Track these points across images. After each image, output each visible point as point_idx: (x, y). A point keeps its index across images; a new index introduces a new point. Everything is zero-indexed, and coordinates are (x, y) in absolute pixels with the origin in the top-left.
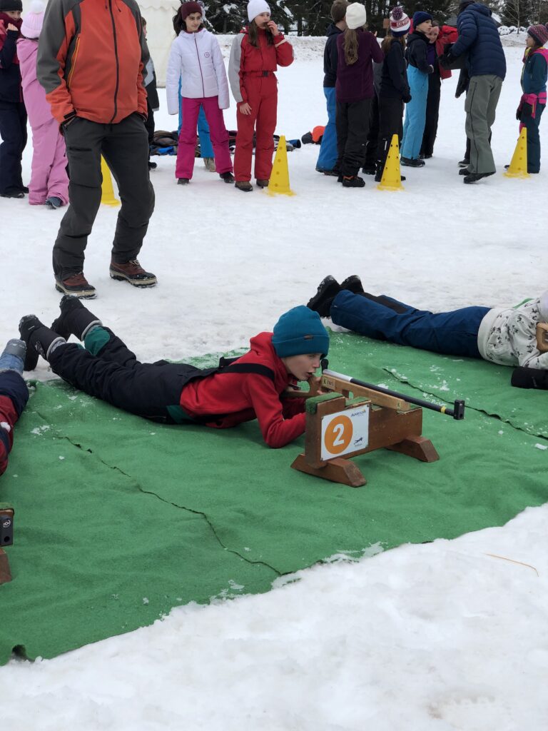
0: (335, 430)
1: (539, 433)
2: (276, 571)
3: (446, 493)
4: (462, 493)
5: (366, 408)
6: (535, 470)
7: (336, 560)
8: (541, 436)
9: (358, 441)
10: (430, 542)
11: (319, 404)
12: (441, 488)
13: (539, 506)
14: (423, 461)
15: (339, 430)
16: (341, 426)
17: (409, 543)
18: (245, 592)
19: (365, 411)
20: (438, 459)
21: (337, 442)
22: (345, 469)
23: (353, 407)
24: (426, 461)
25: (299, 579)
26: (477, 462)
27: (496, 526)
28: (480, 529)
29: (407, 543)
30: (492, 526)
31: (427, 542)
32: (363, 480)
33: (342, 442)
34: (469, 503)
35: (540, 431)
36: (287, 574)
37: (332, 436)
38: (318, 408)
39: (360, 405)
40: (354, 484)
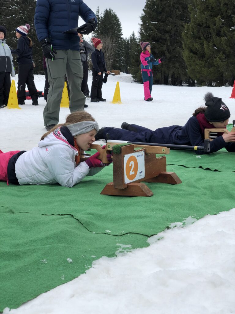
0: (130, 165)
2: (144, 235)
5: (143, 153)
7: (176, 226)
9: (140, 173)
11: (122, 147)
14: (174, 184)
15: (132, 164)
16: (132, 163)
18: (134, 248)
19: (142, 155)
20: (181, 182)
21: (132, 173)
22: (141, 187)
23: (137, 151)
24: (176, 184)
25: (163, 237)
32: (151, 193)
33: (133, 173)
36: (152, 235)
37: (129, 168)
38: (122, 151)
39: (140, 151)
40: (148, 195)
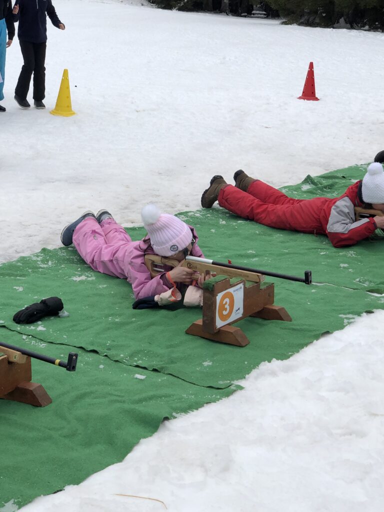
1: (135, 364)
3: (65, 437)
4: (80, 434)
6: (140, 401)
8: (137, 366)
10: (61, 490)
12: (60, 432)
13: (151, 436)
14: (37, 406)
17: (42, 496)
20: (51, 402)
24: (40, 406)
26: (88, 400)
27: (116, 463)
28: (103, 468)
29: (40, 496)
30: (113, 463)
31: (58, 491)
34: (88, 444)
35: (136, 361)
